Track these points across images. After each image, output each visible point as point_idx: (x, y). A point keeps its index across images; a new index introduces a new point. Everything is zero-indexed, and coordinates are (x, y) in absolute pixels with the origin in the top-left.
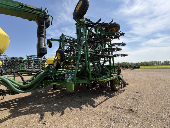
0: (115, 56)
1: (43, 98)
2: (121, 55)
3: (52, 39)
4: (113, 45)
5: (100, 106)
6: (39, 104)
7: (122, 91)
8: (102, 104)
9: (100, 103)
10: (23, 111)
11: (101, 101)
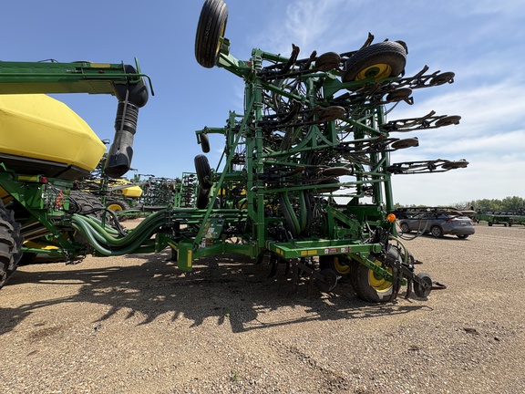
0: (398, 169)
1: (156, 276)
2: (431, 166)
3: (207, 130)
4: (393, 126)
5: (254, 333)
6: (132, 288)
7: (401, 308)
8: (269, 330)
9: (264, 326)
10: (96, 294)
11: (275, 321)
